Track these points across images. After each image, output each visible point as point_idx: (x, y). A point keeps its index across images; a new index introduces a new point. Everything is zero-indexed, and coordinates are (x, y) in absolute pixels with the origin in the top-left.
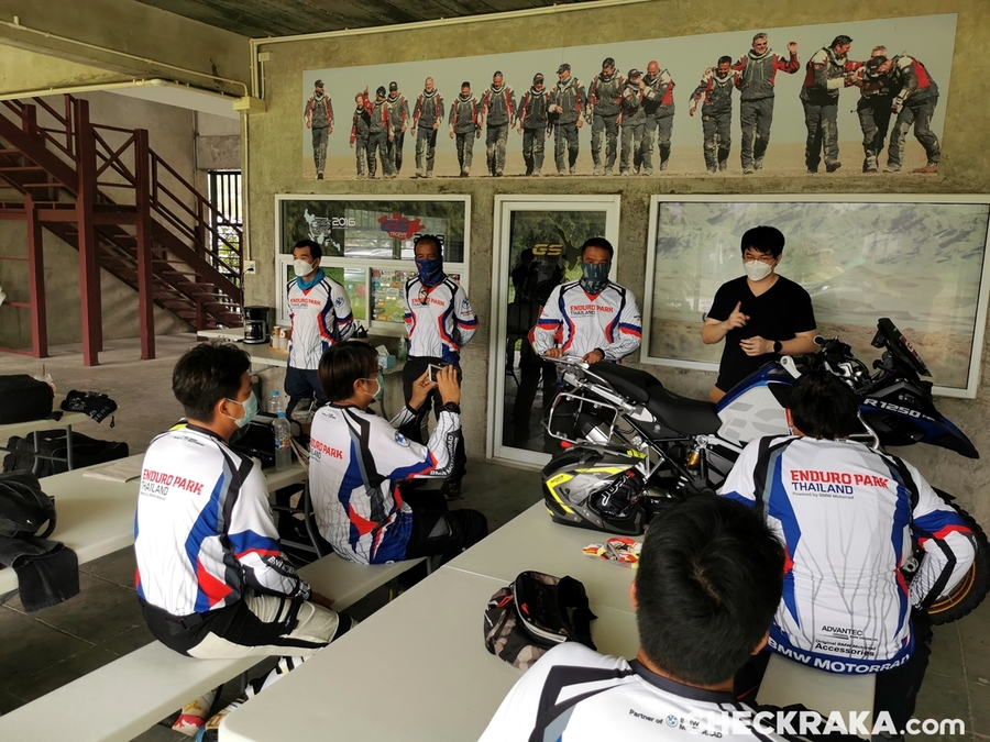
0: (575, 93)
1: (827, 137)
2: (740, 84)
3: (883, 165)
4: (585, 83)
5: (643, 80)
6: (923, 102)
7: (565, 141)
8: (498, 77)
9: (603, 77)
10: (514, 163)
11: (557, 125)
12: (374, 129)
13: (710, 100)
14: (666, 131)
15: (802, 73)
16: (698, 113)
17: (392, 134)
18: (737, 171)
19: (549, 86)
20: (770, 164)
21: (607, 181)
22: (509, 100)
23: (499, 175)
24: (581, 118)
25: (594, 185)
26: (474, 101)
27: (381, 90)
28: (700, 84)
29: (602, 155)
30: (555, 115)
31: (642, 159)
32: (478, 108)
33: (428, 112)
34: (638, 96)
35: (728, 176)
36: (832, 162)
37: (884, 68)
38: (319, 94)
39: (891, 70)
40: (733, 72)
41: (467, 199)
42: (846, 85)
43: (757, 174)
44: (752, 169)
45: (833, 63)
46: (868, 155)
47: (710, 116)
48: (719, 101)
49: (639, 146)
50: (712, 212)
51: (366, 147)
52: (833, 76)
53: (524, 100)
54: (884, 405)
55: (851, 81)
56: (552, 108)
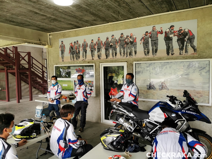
0: (115, 41)
1: (171, 47)
2: (150, 37)
3: (184, 53)
4: (117, 38)
5: (130, 37)
6: (192, 39)
7: (114, 51)
8: (99, 38)
9: (121, 37)
10: (103, 56)
11: (112, 48)
12: (74, 50)
13: (144, 41)
14: (135, 48)
15: (164, 34)
16: (142, 44)
17: (77, 51)
18: (152, 56)
19: (110, 39)
20: (158, 54)
21: (124, 59)
22: (102, 43)
23: (100, 59)
24: (117, 46)
25: (121, 60)
26: (94, 43)
27: (75, 42)
28: (142, 38)
29: (122, 54)
30: (111, 46)
31: (131, 54)
32: (95, 45)
33: (85, 46)
34: (129, 41)
35: (150, 57)
36: (172, 53)
37: (182, 32)
38: (62, 44)
39: (184, 32)
40: (149, 35)
41: (94, 64)
42: (174, 36)
43: (156, 56)
44: (155, 55)
45: (171, 31)
46: (180, 51)
47: (145, 44)
48: (146, 41)
49: (130, 51)
50: (147, 65)
51: (72, 54)
52: (171, 34)
53: (105, 43)
54: (187, 111)
55: (175, 35)
56: (111, 44)
